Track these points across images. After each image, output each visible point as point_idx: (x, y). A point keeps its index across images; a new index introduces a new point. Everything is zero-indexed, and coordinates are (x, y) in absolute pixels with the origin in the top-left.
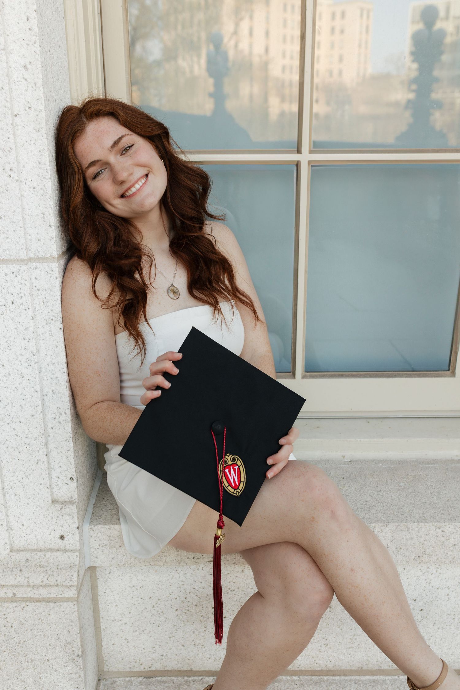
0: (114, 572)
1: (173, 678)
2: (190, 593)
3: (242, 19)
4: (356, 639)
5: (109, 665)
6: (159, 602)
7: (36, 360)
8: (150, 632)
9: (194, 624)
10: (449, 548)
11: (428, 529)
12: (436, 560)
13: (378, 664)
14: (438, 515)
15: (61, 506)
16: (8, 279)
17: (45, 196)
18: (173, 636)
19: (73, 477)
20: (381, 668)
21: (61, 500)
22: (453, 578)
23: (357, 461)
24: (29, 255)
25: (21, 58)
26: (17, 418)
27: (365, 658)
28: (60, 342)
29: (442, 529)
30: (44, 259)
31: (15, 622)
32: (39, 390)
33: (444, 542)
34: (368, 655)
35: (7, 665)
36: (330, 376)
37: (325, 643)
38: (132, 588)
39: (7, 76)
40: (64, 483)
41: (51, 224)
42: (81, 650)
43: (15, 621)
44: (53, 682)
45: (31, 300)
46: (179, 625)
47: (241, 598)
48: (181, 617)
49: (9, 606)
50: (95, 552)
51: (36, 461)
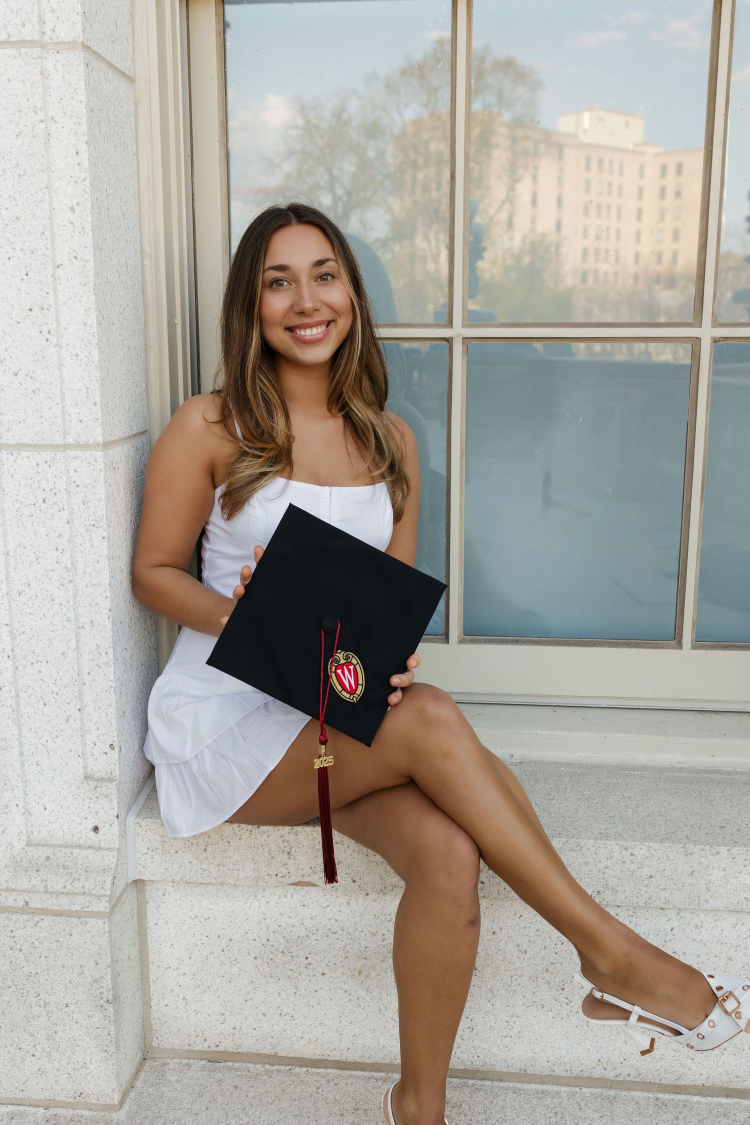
0: (170, 893)
1: (249, 1065)
2: (274, 932)
3: (517, 181)
4: (515, 1022)
5: (160, 1039)
6: (231, 944)
7: (70, 578)
8: (218, 989)
9: (280, 982)
10: (643, 881)
11: (610, 850)
12: (624, 900)
13: (550, 1067)
14: (627, 832)
15: (95, 783)
16: (40, 470)
17: (90, 365)
18: (250, 999)
19: (114, 744)
20: (554, 1073)
21: (97, 775)
22: (656, 934)
23: (529, 763)
24: (68, 440)
25: (68, 198)
26: (44, 656)
27: (530, 1055)
28: (102, 555)
29: (631, 851)
30: (86, 446)
31: (24, 944)
32: (73, 619)
33: (634, 871)
34: (535, 1050)
35: (11, 1009)
36: (500, 642)
37: (470, 1025)
38: (194, 919)
39: (49, 219)
40: (102, 752)
41: (96, 401)
42: (111, 992)
43: (26, 942)
44: (72, 1040)
45: (68, 498)
46: (258, 981)
47: (347, 944)
48: (261, 969)
49: (19, 919)
50: (143, 859)
51: (66, 718)
